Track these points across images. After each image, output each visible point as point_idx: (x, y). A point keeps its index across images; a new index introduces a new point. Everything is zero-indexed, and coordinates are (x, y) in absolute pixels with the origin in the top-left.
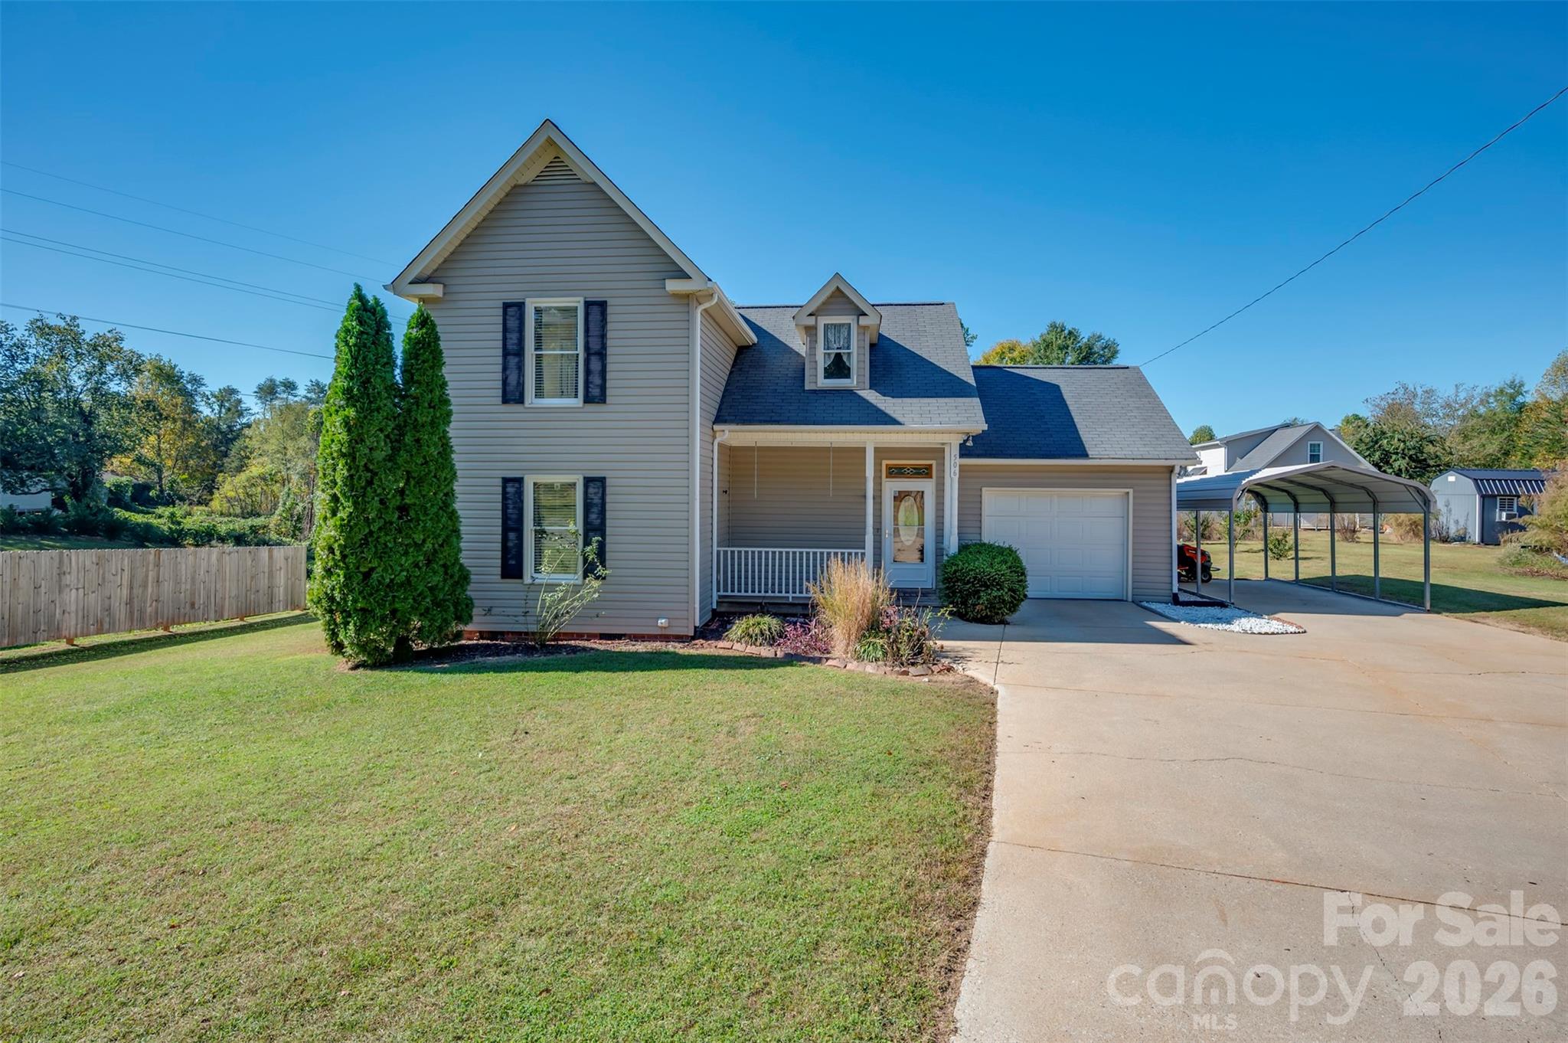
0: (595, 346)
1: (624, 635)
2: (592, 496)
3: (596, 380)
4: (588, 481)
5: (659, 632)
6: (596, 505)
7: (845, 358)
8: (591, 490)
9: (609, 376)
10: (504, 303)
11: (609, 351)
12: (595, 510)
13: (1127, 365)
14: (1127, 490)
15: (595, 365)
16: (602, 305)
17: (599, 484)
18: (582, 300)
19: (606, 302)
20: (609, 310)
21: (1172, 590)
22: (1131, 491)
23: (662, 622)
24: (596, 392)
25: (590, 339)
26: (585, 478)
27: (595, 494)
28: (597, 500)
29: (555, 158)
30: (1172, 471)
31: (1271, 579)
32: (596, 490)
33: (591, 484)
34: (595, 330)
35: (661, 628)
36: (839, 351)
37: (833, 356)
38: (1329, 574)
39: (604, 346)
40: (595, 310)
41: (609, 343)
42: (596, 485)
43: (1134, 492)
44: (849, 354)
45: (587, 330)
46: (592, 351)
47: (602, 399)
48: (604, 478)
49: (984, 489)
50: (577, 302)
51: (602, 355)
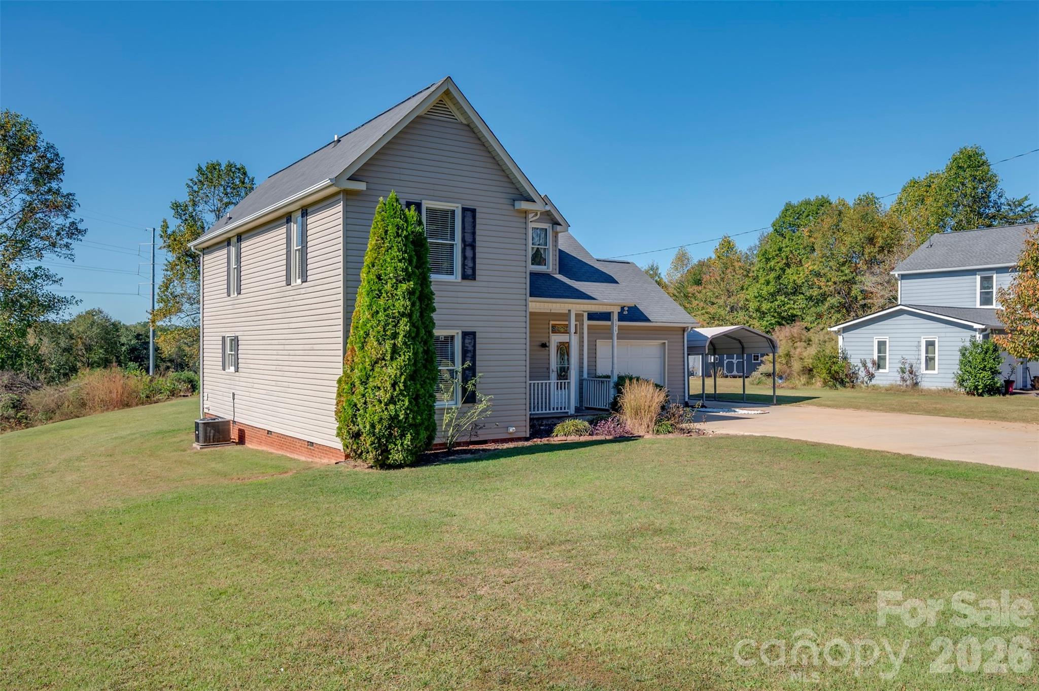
0: (469, 239)
1: (490, 440)
2: (468, 345)
3: (470, 264)
4: (465, 334)
5: (509, 436)
6: (470, 351)
7: (542, 252)
8: (467, 341)
9: (478, 261)
10: (407, 202)
11: (478, 244)
12: (469, 355)
13: (629, 261)
14: (664, 341)
15: (469, 253)
16: (473, 211)
17: (472, 336)
18: (460, 206)
19: (475, 209)
20: (478, 215)
21: (684, 400)
22: (666, 341)
23: (511, 430)
24: (469, 272)
25: (466, 234)
26: (463, 332)
27: (470, 343)
28: (470, 348)
29: (440, 101)
30: (684, 331)
31: (692, 395)
32: (470, 341)
33: (467, 337)
34: (469, 228)
35: (511, 433)
36: (538, 247)
37: (535, 250)
38: (714, 392)
39: (474, 240)
40: (469, 214)
41: (478, 238)
42: (469, 336)
43: (668, 342)
44: (545, 249)
45: (463, 228)
46: (467, 243)
47: (473, 277)
48: (475, 332)
49: (597, 341)
50: (457, 208)
51: (473, 247)
